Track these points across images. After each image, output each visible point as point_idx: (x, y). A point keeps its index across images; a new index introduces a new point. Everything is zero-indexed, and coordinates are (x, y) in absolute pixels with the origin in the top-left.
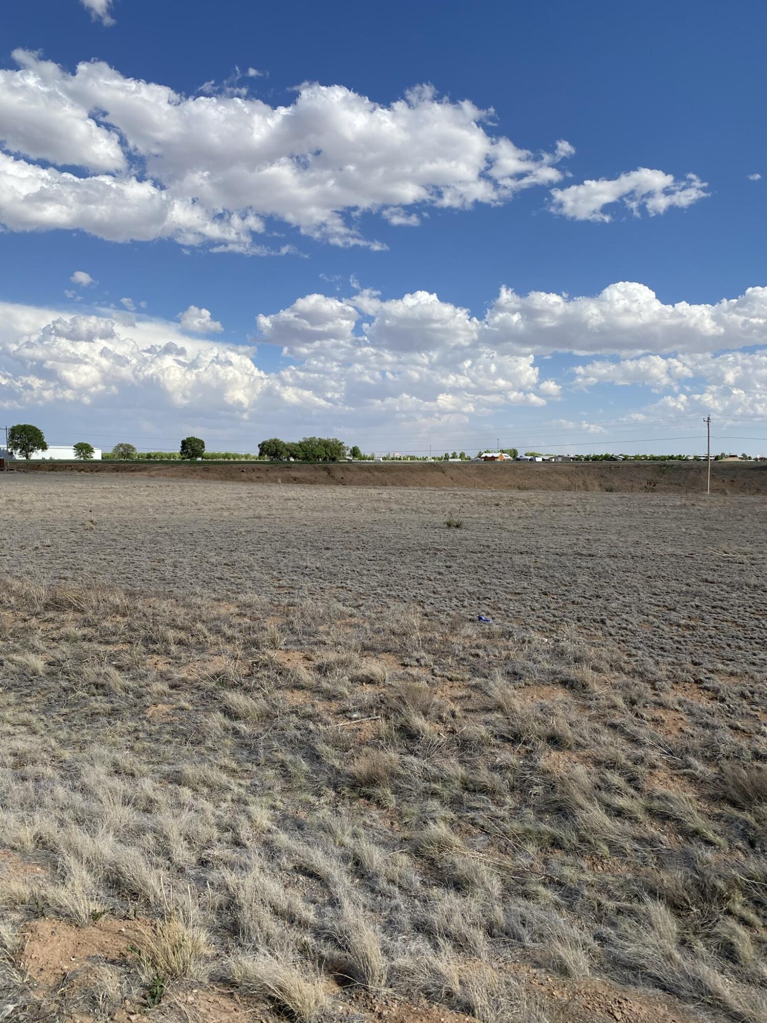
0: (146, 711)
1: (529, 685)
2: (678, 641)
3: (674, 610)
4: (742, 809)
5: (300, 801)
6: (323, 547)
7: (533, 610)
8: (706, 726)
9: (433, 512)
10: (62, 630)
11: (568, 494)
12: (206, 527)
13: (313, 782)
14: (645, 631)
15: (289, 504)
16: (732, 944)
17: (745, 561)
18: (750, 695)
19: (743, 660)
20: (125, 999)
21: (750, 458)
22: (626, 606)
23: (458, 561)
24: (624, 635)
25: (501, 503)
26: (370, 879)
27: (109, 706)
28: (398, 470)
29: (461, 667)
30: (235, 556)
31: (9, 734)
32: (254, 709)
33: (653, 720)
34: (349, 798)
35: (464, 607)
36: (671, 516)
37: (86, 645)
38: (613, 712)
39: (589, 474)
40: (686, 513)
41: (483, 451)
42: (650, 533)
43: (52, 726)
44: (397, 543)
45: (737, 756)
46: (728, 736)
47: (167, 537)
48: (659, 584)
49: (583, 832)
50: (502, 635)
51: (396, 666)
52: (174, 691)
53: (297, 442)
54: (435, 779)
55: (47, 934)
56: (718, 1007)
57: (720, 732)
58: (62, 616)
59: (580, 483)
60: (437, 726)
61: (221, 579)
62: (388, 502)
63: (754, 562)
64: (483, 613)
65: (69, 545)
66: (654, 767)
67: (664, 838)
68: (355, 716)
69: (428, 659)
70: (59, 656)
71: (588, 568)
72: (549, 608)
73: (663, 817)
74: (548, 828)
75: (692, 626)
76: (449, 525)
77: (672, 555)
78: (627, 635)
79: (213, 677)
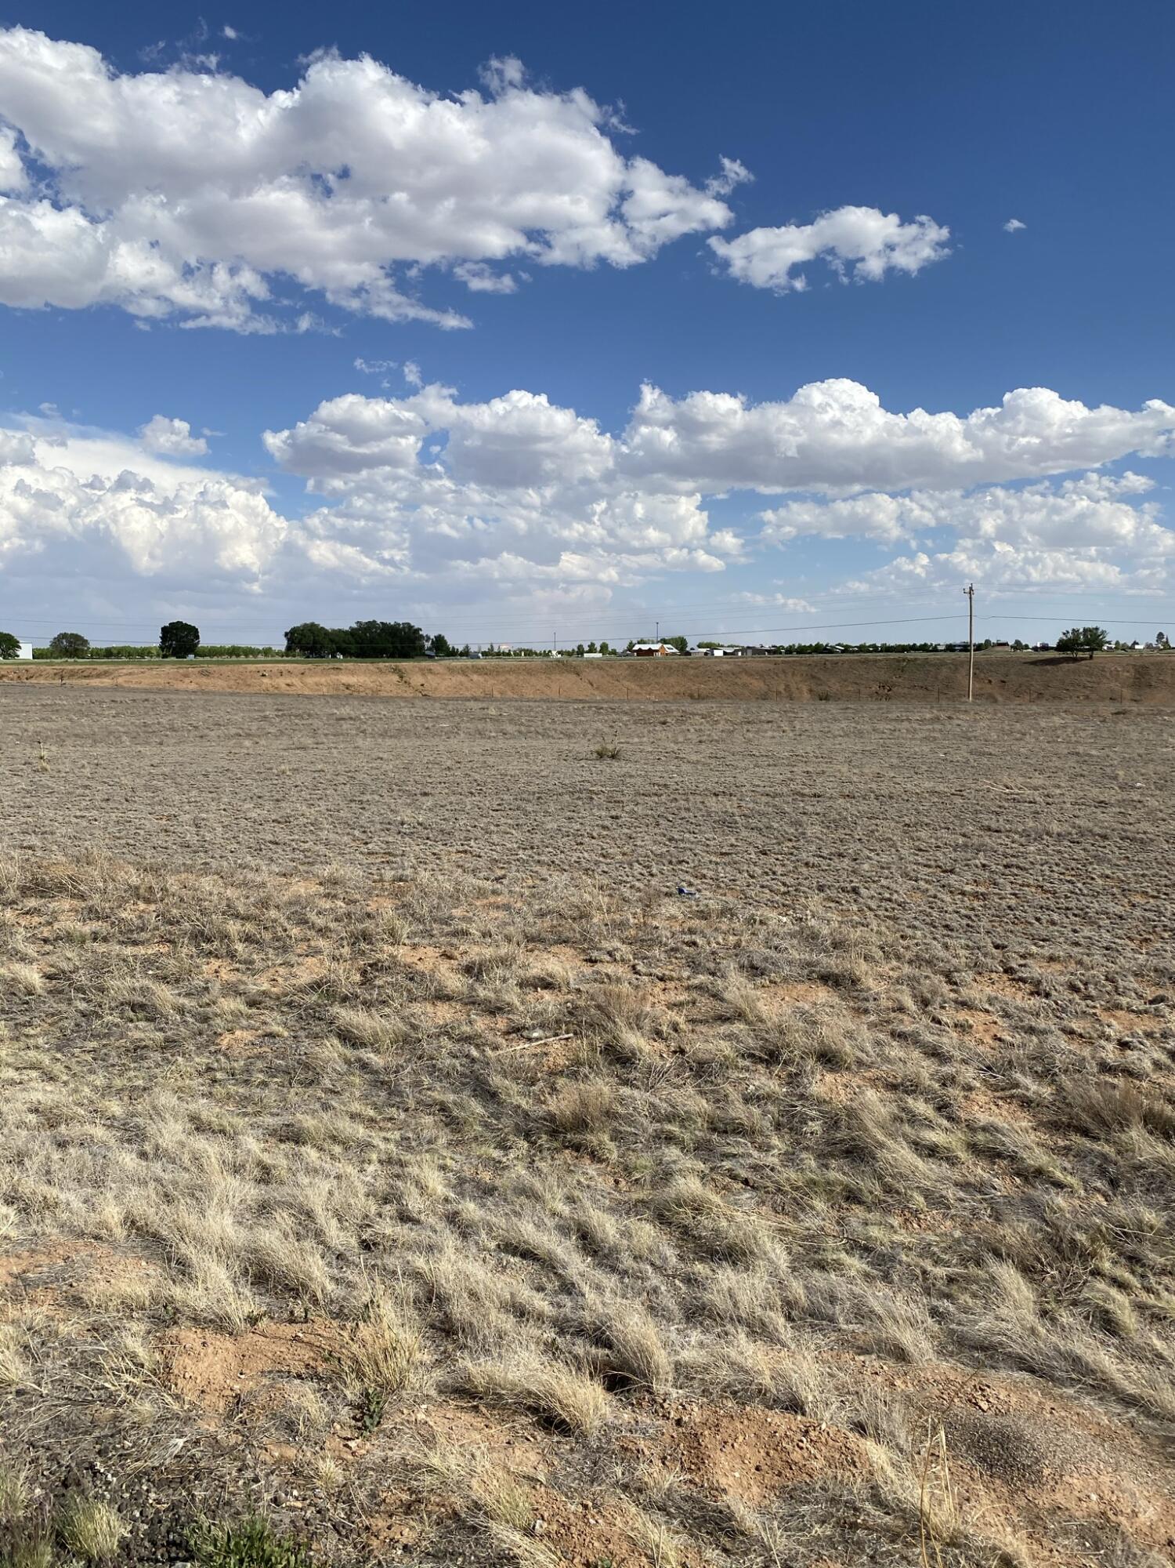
0: (218, 1041)
1: (775, 983)
2: (966, 916)
3: (952, 871)
4: (1096, 1139)
5: (479, 1157)
6: (418, 792)
7: (752, 877)
8: (1031, 1030)
9: (569, 736)
10: (56, 926)
11: (767, 705)
12: (224, 763)
13: (493, 1131)
14: (918, 902)
15: (345, 727)
16: (1107, 1312)
17: (1038, 799)
18: (1082, 987)
19: (1062, 940)
20: (333, 1422)
21: (1027, 647)
22: (883, 868)
23: (627, 809)
24: (892, 910)
25: (669, 720)
26: (606, 1256)
27: (160, 1036)
28: (509, 672)
29: (674, 960)
30: (287, 808)
31: (12, 1083)
32: (385, 1031)
33: (956, 1026)
34: (549, 1149)
35: (652, 875)
36: (919, 736)
37: (101, 948)
38: (901, 1016)
39: (793, 674)
40: (941, 731)
41: (634, 641)
42: (895, 761)
43: (77, 1069)
44: (528, 784)
45: (1079, 1067)
46: (1063, 1042)
47: (168, 781)
48: (923, 834)
49: (888, 1179)
50: (722, 913)
51: (579, 964)
52: (254, 1010)
53: (347, 628)
54: (670, 1118)
55: (198, 1346)
56: (1105, 1389)
57: (1051, 1039)
58: (53, 905)
59: (781, 688)
60: (655, 1044)
61: (277, 843)
62: (498, 721)
63: (1050, 800)
64: (684, 884)
65: (16, 795)
66: (970, 1089)
67: (997, 1182)
68: (535, 1035)
69: (625, 950)
70: (64, 965)
71: (818, 814)
72: (774, 873)
73: (992, 1154)
74: (840, 1176)
75: (982, 894)
76: (601, 755)
77: (933, 792)
78: (893, 909)
79: (312, 987)
